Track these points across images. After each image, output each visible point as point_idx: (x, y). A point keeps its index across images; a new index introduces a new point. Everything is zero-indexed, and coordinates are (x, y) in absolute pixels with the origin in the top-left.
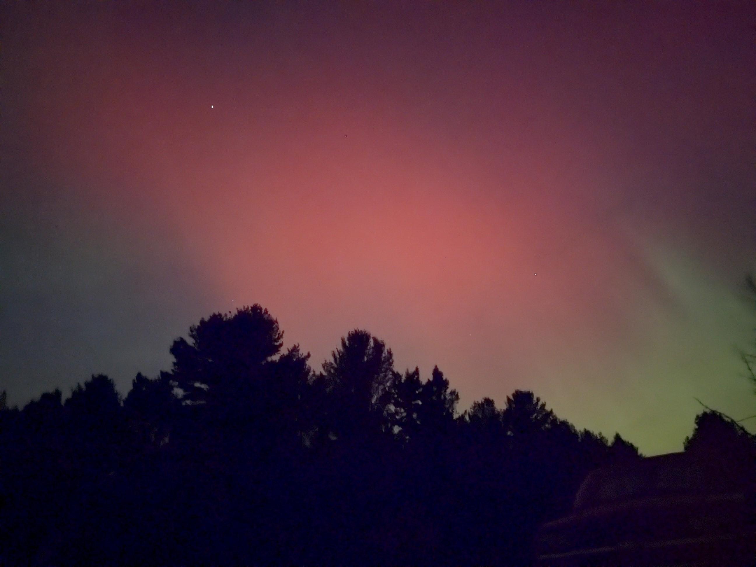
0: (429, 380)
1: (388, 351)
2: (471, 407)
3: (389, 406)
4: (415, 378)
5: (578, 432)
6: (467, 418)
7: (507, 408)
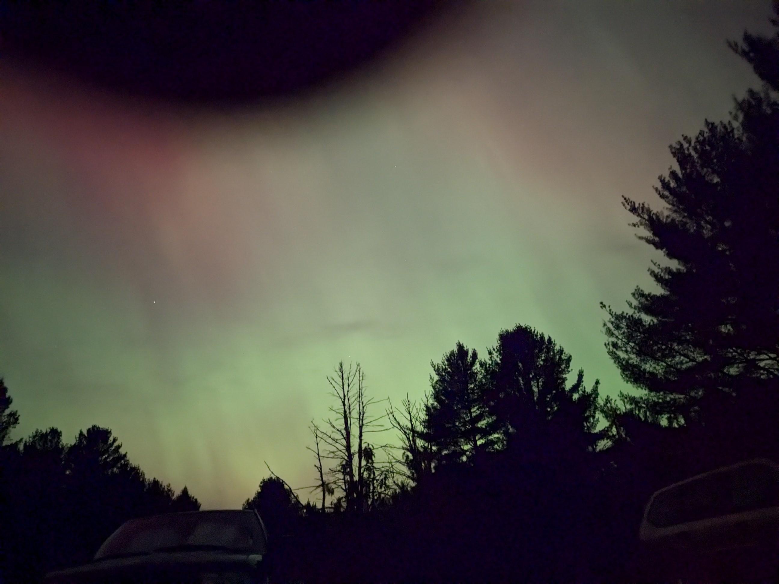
2: (31, 435)
5: (147, 480)
6: (21, 447)
7: (76, 443)
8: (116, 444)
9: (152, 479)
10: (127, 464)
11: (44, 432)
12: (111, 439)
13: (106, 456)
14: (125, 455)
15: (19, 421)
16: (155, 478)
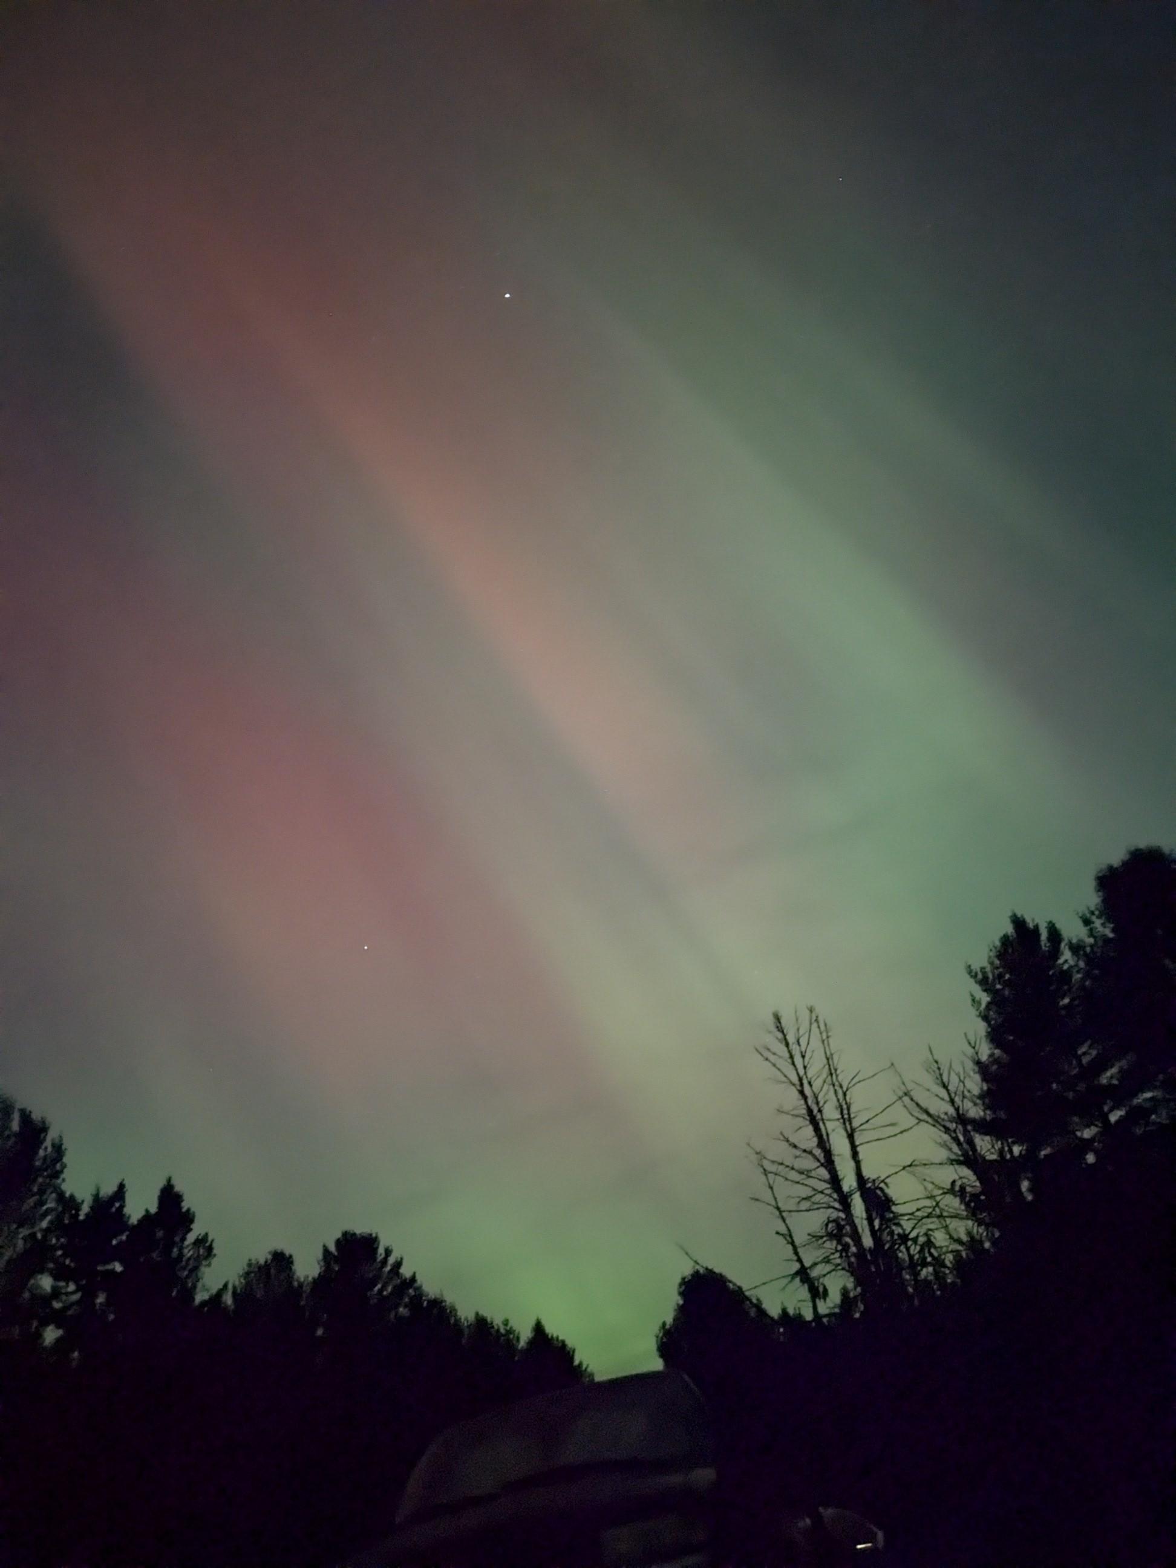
0: (147, 1211)
1: (53, 1145)
2: (240, 1273)
3: (39, 1276)
4: (114, 1209)
5: (462, 1320)
6: (228, 1299)
7: (320, 1273)
8: (391, 1260)
9: (471, 1317)
10: (419, 1295)
11: (262, 1261)
12: (381, 1251)
13: (379, 1286)
14: (413, 1279)
15: (215, 1251)
16: (477, 1314)
